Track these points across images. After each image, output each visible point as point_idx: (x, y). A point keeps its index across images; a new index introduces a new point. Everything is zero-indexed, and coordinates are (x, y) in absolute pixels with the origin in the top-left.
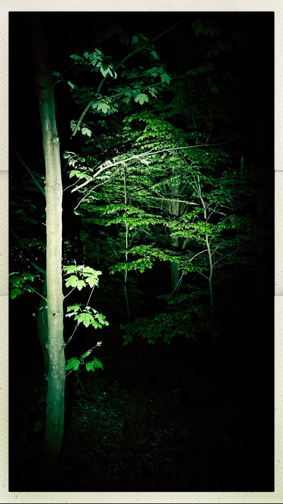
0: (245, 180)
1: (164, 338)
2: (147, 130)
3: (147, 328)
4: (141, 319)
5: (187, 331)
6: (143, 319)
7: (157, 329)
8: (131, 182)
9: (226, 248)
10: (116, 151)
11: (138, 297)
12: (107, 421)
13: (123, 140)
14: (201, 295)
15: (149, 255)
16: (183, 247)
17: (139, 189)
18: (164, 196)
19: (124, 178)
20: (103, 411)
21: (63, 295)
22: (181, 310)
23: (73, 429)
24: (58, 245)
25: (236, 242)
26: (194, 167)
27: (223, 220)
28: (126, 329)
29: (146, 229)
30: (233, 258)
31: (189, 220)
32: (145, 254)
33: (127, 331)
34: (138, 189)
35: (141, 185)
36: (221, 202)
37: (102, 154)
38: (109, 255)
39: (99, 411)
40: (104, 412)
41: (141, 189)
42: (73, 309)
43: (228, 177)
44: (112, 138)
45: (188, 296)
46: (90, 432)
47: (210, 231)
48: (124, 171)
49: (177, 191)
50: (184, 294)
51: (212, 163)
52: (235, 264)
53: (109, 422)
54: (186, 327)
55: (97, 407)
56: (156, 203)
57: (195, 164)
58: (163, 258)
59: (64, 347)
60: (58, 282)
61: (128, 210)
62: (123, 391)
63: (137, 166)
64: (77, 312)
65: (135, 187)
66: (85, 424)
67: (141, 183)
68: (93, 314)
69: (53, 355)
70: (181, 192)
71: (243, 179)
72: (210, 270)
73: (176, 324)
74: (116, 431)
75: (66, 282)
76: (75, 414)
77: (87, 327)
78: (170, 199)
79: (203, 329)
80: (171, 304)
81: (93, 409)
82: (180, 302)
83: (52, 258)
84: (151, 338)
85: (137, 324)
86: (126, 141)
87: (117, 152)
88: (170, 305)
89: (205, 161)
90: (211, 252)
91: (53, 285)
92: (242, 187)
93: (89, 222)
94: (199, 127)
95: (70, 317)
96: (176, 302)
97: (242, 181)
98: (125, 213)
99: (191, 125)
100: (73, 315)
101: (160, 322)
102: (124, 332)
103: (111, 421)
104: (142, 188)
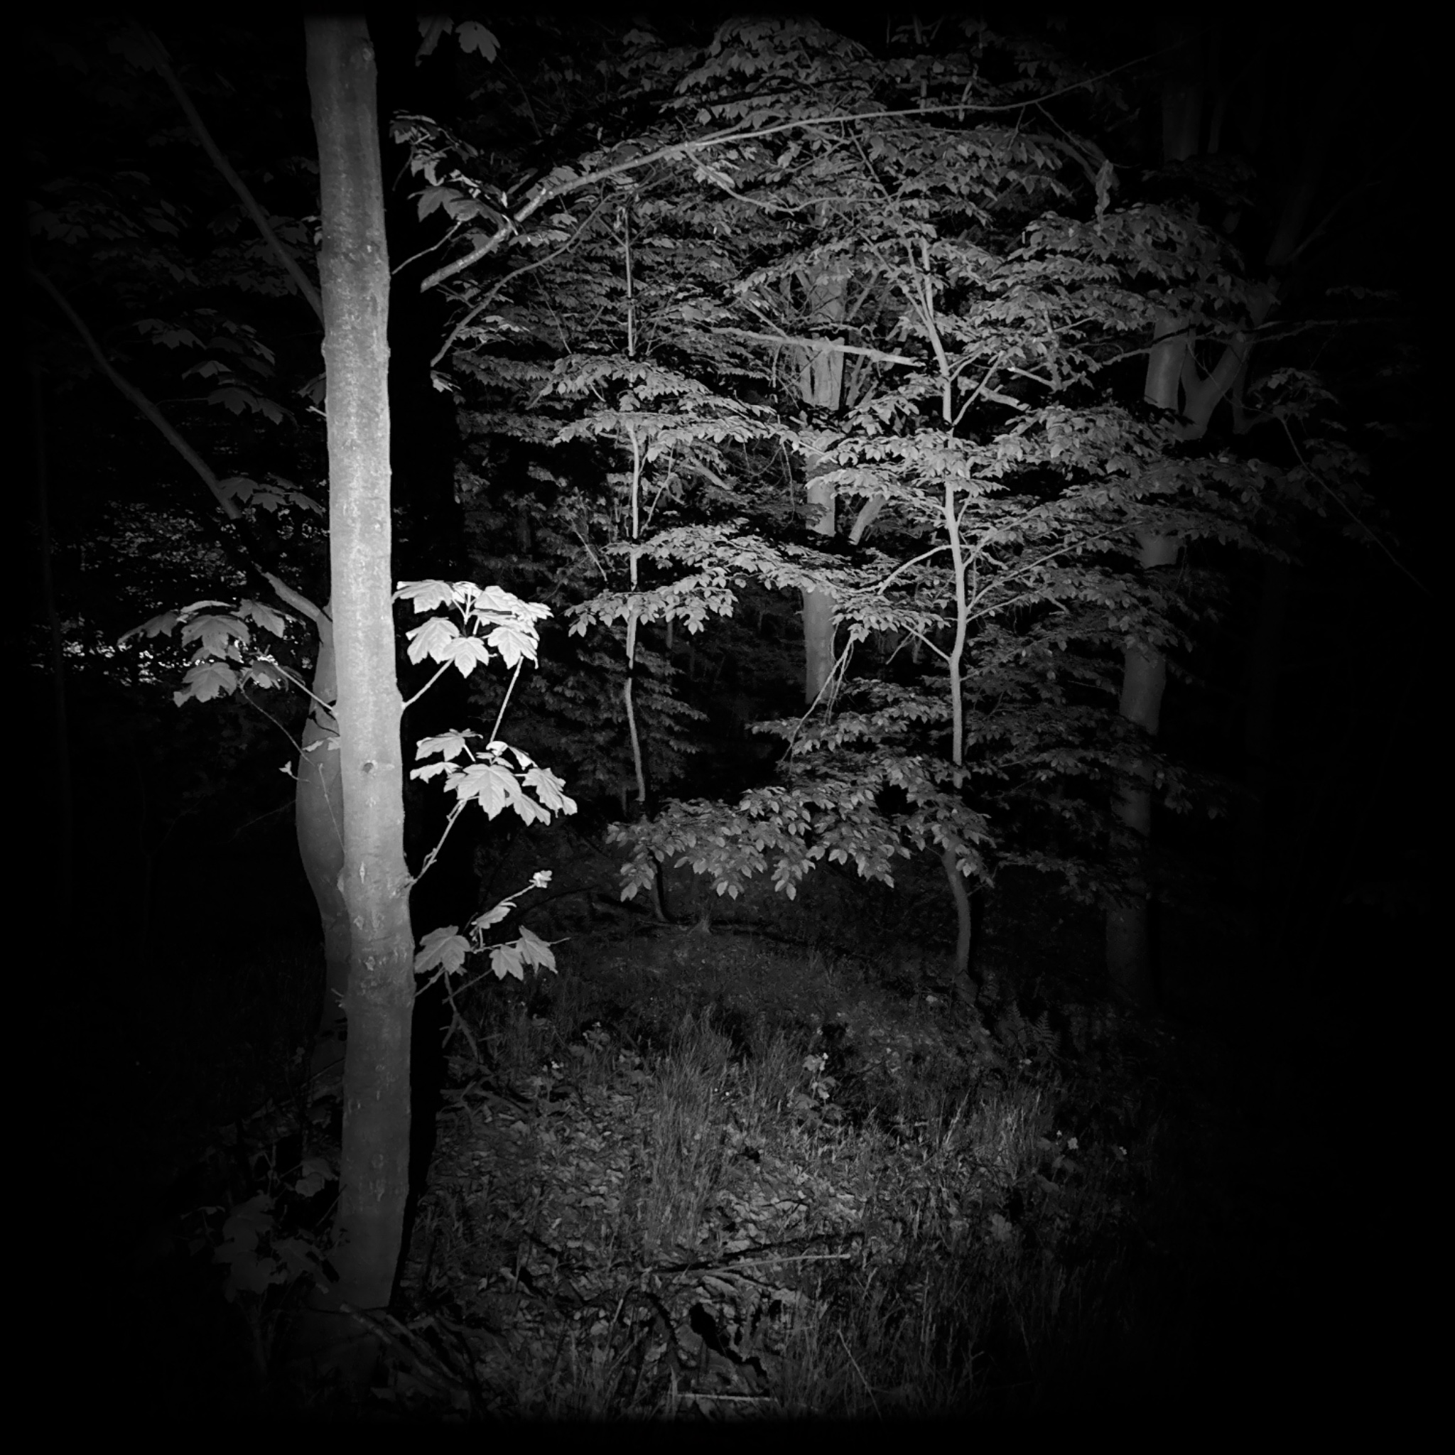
0: (1108, 261)
1: (774, 878)
2: (724, 45)
3: (711, 839)
4: (692, 805)
5: (861, 850)
6: (697, 804)
7: (751, 842)
8: (651, 268)
9: (1021, 540)
10: (595, 131)
11: (677, 728)
12: (563, 1164)
13: (623, 87)
14: (919, 718)
15: (721, 563)
16: (855, 536)
17: (686, 294)
18: (783, 327)
19: (625, 248)
20: (547, 1130)
21: (400, 697)
22: (839, 774)
23: (441, 1193)
24: (376, 498)
25: (1063, 514)
26: (908, 204)
27: (1015, 424)
28: (632, 845)
29: (711, 462)
30: (1046, 577)
31: (882, 423)
32: (707, 561)
33: (637, 848)
34: (680, 296)
35: (691, 280)
36: (1011, 354)
37: (537, 143)
38: (562, 561)
39: (533, 1129)
40: (552, 1132)
41: (695, 296)
42: (438, 750)
43: (1044, 251)
44: (578, 78)
45: (869, 723)
46: (500, 1202)
47: (962, 470)
48: (626, 216)
49: (835, 309)
50: (854, 718)
51: (982, 192)
52: (1054, 601)
53: (573, 1169)
54: (858, 835)
55: (525, 1116)
56: (750, 356)
57: (915, 194)
58: (776, 577)
59: (409, 889)
60: (379, 645)
61: (640, 381)
62: (622, 1059)
63: (676, 200)
64: (454, 761)
65: (672, 288)
66: (482, 1174)
67: (693, 270)
68: (517, 769)
69: (365, 917)
70: (852, 315)
71: (1104, 259)
72: (955, 625)
73: (821, 826)
74: (598, 1199)
75: (410, 643)
76: (447, 1140)
77: (491, 817)
78: (809, 340)
79: (922, 845)
80: (804, 752)
81: (513, 1122)
82: (837, 747)
83: (355, 550)
84: (727, 875)
85: (673, 824)
86: (637, 91)
87: (599, 135)
88: (799, 759)
89: (956, 179)
90: (965, 554)
91: (361, 655)
92: (1096, 293)
93: (485, 431)
94: (933, 37)
95: (427, 780)
96: (824, 744)
97: (1095, 268)
98: (630, 392)
99: (902, 28)
100: (439, 772)
101: (760, 817)
102: (624, 854)
103: (578, 1165)
104: (699, 290)
